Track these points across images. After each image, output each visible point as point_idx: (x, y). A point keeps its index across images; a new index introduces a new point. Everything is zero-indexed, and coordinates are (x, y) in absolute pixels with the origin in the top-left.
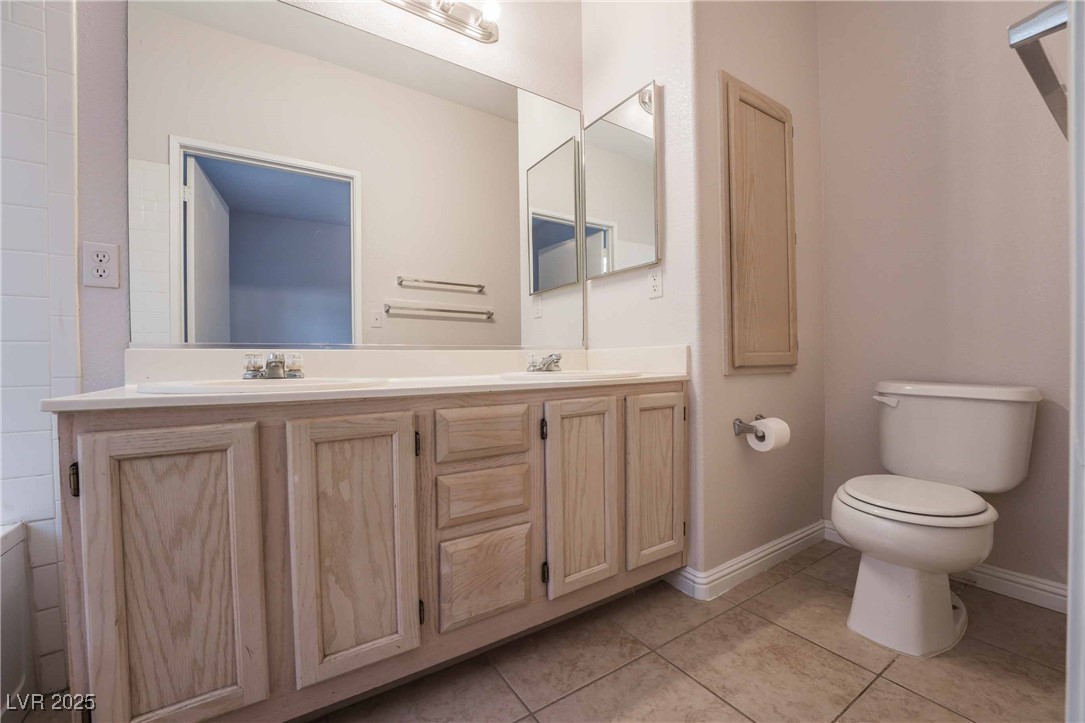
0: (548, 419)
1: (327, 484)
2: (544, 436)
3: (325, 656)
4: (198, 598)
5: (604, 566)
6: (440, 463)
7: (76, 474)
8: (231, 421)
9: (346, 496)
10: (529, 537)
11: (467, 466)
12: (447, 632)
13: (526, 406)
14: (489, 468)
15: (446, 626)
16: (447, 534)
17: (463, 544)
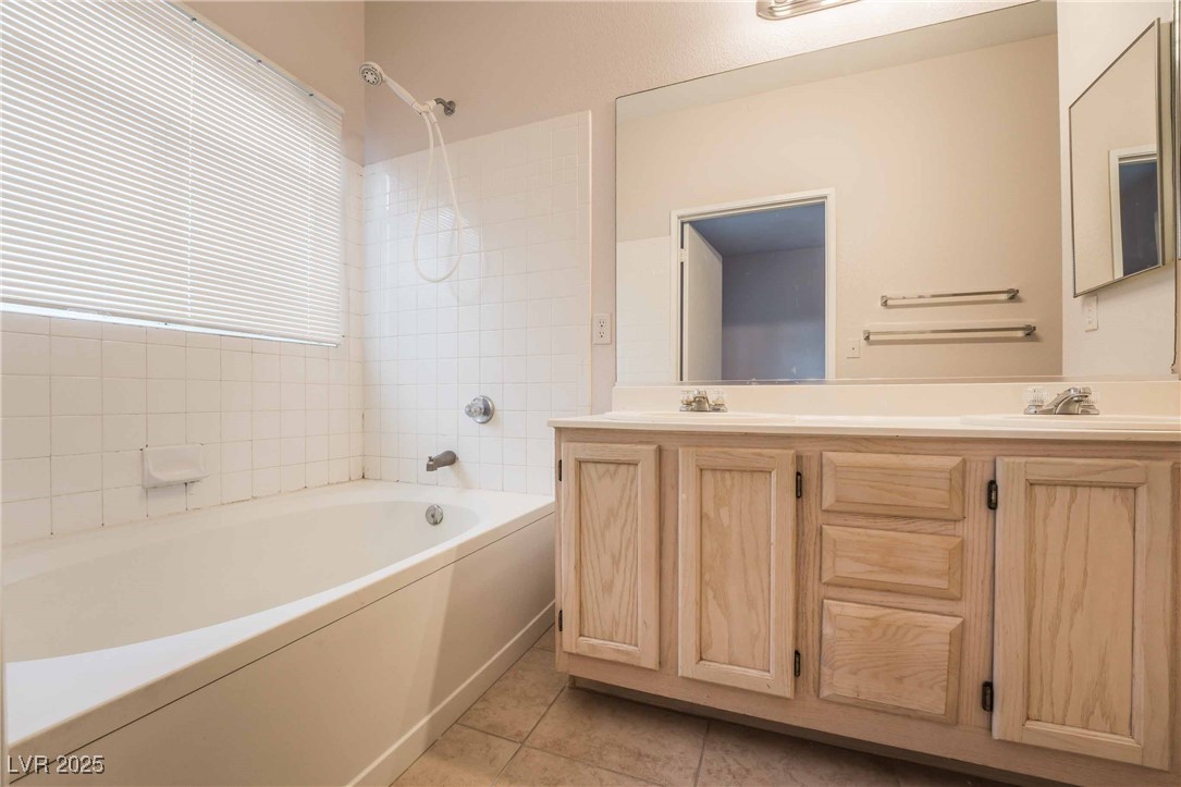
0: (999, 483)
1: (709, 507)
2: (992, 505)
3: (701, 659)
4: (618, 571)
5: (1128, 741)
6: (827, 511)
7: (560, 467)
8: (641, 442)
9: (726, 521)
10: (959, 637)
11: (863, 522)
12: (827, 701)
13: (959, 459)
14: (894, 530)
15: (825, 693)
16: (833, 592)
17: (852, 610)
